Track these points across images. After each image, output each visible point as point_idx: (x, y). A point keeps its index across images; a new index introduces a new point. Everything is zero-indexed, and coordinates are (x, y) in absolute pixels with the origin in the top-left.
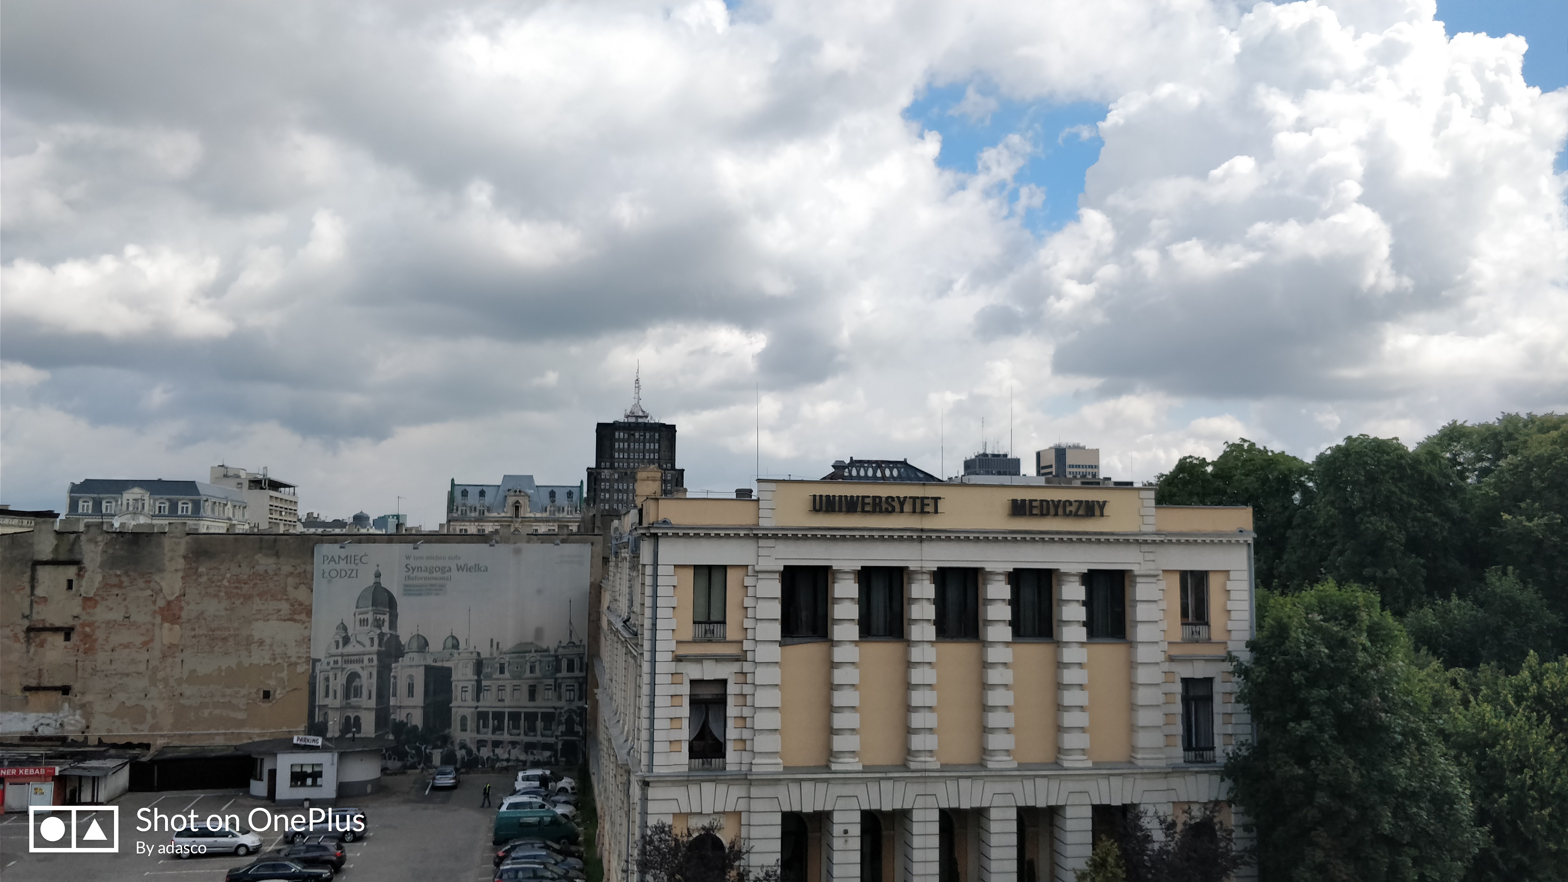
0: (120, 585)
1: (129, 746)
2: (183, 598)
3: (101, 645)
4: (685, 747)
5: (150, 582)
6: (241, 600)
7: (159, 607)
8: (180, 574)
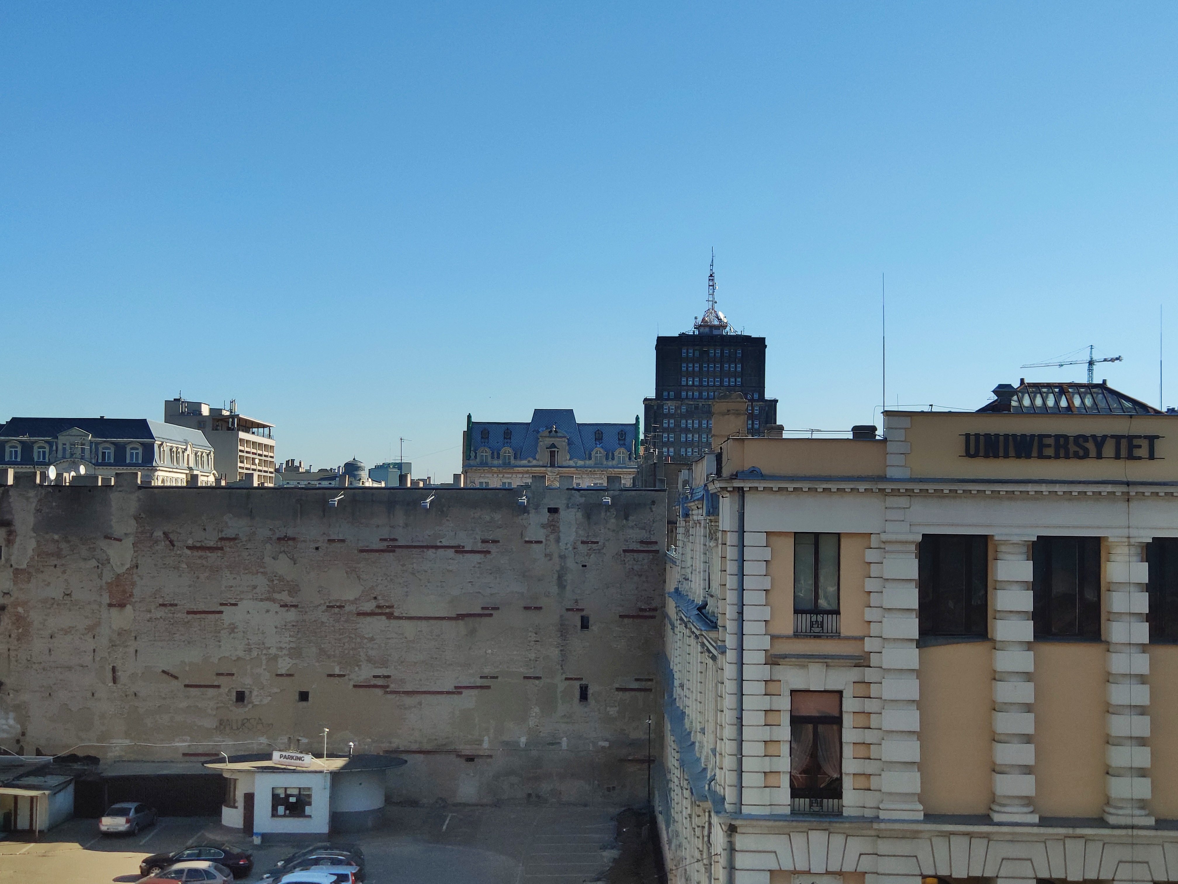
0: (58, 555)
1: (73, 758)
2: (135, 570)
3: (38, 630)
4: (785, 782)
5: (94, 549)
6: (206, 574)
7: (107, 583)
8: (131, 540)
